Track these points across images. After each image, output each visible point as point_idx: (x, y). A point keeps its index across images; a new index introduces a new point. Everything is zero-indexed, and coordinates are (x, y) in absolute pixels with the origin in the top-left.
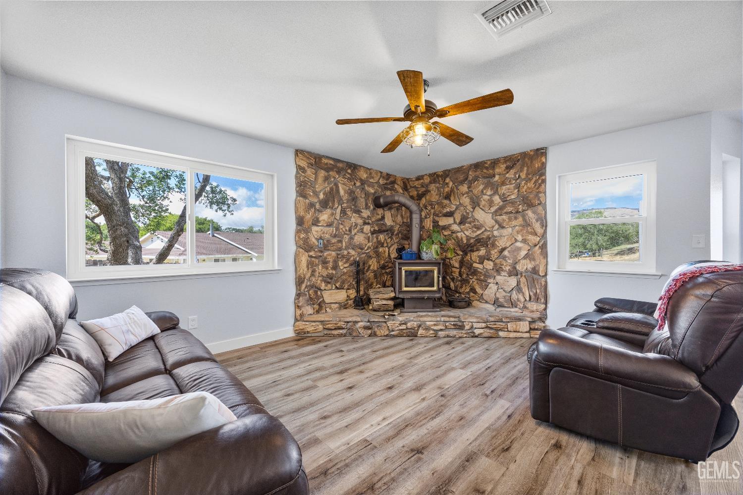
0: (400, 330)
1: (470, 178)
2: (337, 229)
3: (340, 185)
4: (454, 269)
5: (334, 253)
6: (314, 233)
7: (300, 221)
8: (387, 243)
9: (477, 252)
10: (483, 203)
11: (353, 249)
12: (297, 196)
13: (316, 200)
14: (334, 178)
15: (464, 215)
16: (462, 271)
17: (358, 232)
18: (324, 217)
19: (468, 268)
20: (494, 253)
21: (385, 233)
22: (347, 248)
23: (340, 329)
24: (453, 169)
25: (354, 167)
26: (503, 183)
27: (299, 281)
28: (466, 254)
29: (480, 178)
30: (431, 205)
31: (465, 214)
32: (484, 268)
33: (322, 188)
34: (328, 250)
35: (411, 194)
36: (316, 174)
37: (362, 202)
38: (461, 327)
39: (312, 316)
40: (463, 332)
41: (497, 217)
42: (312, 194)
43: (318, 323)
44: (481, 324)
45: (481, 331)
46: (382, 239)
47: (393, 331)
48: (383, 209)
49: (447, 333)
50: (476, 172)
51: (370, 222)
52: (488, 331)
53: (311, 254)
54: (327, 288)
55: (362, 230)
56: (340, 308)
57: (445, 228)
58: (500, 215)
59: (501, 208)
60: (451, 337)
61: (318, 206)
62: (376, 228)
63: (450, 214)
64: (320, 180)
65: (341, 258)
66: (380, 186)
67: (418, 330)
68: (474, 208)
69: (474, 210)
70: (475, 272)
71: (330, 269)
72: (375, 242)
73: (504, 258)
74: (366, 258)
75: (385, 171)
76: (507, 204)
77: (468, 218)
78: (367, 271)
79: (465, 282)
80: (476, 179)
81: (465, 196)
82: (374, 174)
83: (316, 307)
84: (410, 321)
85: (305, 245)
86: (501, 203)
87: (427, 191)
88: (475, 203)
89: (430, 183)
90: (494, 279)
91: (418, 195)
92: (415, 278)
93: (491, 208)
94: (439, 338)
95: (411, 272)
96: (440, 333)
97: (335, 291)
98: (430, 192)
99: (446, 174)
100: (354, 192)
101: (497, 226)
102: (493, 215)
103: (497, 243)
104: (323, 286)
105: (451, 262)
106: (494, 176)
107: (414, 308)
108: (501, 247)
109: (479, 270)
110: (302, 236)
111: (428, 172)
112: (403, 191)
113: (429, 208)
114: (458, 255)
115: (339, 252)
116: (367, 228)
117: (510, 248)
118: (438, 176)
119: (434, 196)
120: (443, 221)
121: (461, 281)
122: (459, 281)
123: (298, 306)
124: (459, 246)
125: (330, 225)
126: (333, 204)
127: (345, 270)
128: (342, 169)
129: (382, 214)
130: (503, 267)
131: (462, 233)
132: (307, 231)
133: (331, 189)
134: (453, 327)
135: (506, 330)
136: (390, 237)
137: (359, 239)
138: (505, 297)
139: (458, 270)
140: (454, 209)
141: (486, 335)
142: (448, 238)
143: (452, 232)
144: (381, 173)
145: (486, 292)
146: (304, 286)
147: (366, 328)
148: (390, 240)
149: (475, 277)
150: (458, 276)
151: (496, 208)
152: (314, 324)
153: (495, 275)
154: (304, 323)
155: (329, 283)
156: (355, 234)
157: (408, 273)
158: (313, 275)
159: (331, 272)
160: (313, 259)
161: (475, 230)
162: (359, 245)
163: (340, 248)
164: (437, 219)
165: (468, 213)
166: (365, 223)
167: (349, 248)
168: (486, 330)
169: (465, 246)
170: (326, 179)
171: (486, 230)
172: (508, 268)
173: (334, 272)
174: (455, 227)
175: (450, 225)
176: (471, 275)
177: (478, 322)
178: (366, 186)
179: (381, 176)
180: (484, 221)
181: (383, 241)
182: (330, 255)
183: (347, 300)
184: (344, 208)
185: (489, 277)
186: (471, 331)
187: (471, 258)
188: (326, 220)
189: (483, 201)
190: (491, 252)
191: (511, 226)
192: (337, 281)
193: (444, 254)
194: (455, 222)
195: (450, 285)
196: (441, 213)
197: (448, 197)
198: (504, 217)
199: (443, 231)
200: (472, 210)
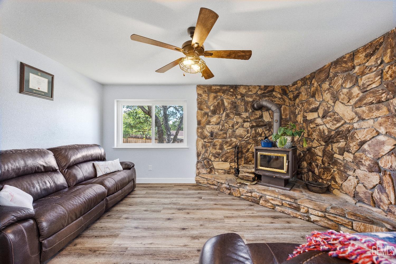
0: (247, 196)
1: (331, 75)
2: (223, 126)
3: (224, 100)
4: (318, 157)
5: (220, 140)
6: (207, 129)
7: (199, 123)
8: (264, 133)
9: (337, 144)
10: (342, 96)
11: (235, 138)
12: (198, 110)
13: (208, 111)
14: (221, 96)
15: (326, 110)
16: (324, 159)
17: (239, 127)
18: (214, 119)
19: (329, 158)
20: (353, 146)
21: (263, 128)
22: (230, 137)
23: (214, 185)
24: (317, 70)
25: (235, 87)
26: (363, 74)
27: (198, 155)
28: (327, 145)
29: (339, 73)
30: (302, 104)
31: (326, 108)
32: (344, 160)
33: (212, 103)
34: (217, 138)
35: (289, 97)
36: (208, 96)
37: (242, 108)
38: (297, 209)
39: (205, 175)
40: (298, 213)
41: (356, 109)
42: (205, 107)
43: (205, 179)
44: (317, 212)
45: (317, 219)
46: (260, 131)
47: (242, 195)
48: (261, 111)
49: (283, 209)
50: (336, 68)
51: (249, 120)
52: (326, 221)
53: (205, 140)
54: (215, 160)
55: (242, 126)
56: (225, 173)
57: (312, 121)
58: (359, 107)
59: (361, 100)
60: (286, 214)
61: (210, 114)
62: (254, 124)
63: (315, 110)
64: (211, 99)
65: (225, 143)
66: (258, 96)
67: (260, 199)
68: (334, 103)
69: (335, 104)
70: (335, 163)
71: (217, 149)
72: (253, 134)
73: (364, 151)
74: (245, 143)
75: (263, 85)
76: (367, 94)
77: (329, 112)
78: (247, 151)
79: (327, 170)
80: (336, 75)
81: (327, 92)
82: (251, 88)
83: (209, 170)
84: (255, 192)
85: (202, 136)
86: (361, 95)
87: (300, 93)
88: (335, 98)
89: (302, 86)
90: (354, 172)
91: (294, 97)
92: (268, 161)
93: (351, 101)
94: (276, 211)
95: (265, 156)
96: (277, 207)
97: (221, 162)
98: (301, 93)
99: (313, 76)
100: (235, 103)
101: (357, 119)
102: (353, 107)
103: (355, 135)
104: (213, 159)
105: (316, 150)
106: (354, 67)
107: (269, 183)
108: (359, 140)
109: (339, 161)
110: (200, 131)
111: (299, 78)
112: (282, 95)
113: (301, 106)
114: (322, 145)
115: (224, 140)
116: (247, 125)
117: (370, 141)
118: (307, 79)
119: (304, 96)
120: (310, 116)
121: (323, 168)
122: (322, 168)
123: (197, 168)
124: (321, 137)
125: (218, 124)
126: (220, 112)
127: (228, 151)
128: (226, 90)
129: (260, 114)
130: (363, 161)
131: (324, 126)
132: (203, 128)
133: (218, 103)
134: (288, 206)
135: (350, 227)
136: (268, 130)
137: (240, 131)
138: (365, 193)
139: (322, 158)
140: (318, 105)
141: (322, 223)
142: (314, 130)
143: (316, 125)
144: (260, 86)
145: (345, 184)
146: (200, 158)
147: (227, 188)
148: (267, 132)
149: (336, 167)
150: (321, 163)
151: (356, 100)
152: (203, 179)
153: (355, 168)
154: (199, 177)
155: (217, 157)
156: (237, 128)
157: (262, 156)
158: (206, 152)
159: (218, 151)
160: (207, 143)
161: (335, 122)
162: (240, 135)
163: (225, 137)
164: (305, 114)
165: (329, 108)
166: (244, 122)
167: (232, 137)
168: (323, 219)
169: (326, 137)
170: (215, 97)
171: (345, 123)
172: (367, 163)
173: (220, 151)
174: (319, 121)
175: (315, 119)
176: (332, 164)
177: (314, 209)
178: (245, 97)
179: (259, 89)
180: (343, 114)
181: (260, 133)
182: (218, 141)
183: (230, 169)
184: (228, 113)
185: (349, 169)
186: (306, 215)
187: (332, 149)
188: (215, 121)
189: (342, 95)
190: (350, 144)
191: (372, 117)
192: (222, 157)
193: (311, 143)
194: (319, 117)
195: (314, 171)
196: (308, 109)
197: (313, 96)
198: (364, 108)
199: (310, 124)
200: (333, 104)
